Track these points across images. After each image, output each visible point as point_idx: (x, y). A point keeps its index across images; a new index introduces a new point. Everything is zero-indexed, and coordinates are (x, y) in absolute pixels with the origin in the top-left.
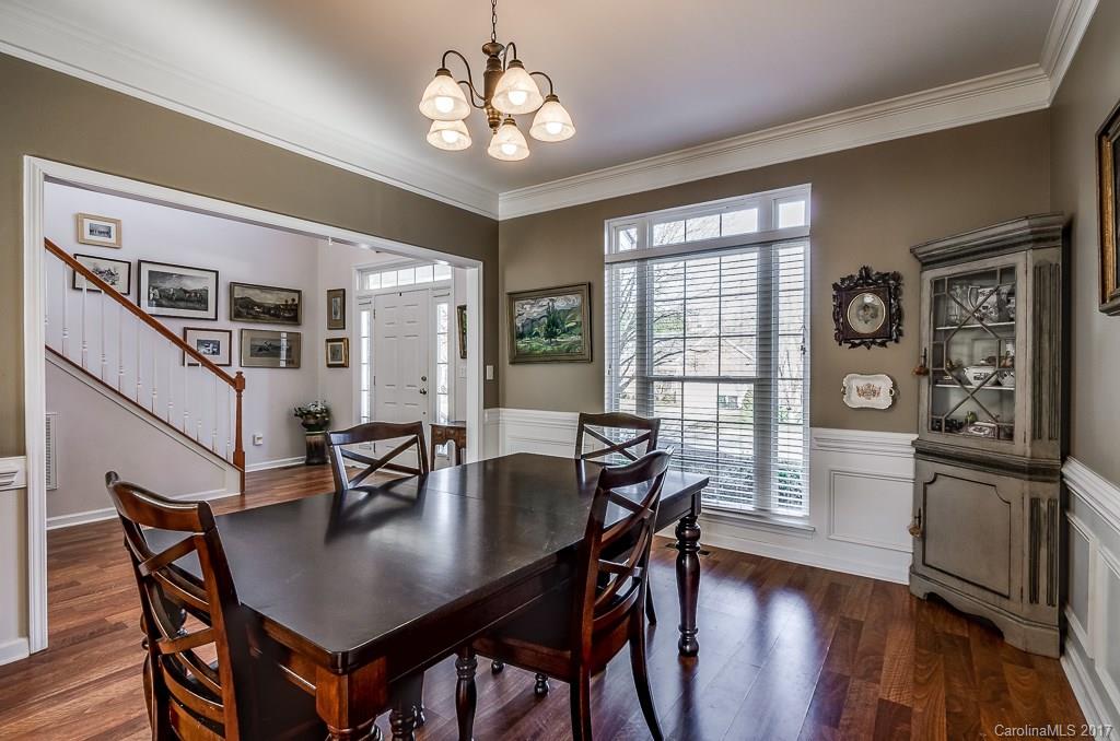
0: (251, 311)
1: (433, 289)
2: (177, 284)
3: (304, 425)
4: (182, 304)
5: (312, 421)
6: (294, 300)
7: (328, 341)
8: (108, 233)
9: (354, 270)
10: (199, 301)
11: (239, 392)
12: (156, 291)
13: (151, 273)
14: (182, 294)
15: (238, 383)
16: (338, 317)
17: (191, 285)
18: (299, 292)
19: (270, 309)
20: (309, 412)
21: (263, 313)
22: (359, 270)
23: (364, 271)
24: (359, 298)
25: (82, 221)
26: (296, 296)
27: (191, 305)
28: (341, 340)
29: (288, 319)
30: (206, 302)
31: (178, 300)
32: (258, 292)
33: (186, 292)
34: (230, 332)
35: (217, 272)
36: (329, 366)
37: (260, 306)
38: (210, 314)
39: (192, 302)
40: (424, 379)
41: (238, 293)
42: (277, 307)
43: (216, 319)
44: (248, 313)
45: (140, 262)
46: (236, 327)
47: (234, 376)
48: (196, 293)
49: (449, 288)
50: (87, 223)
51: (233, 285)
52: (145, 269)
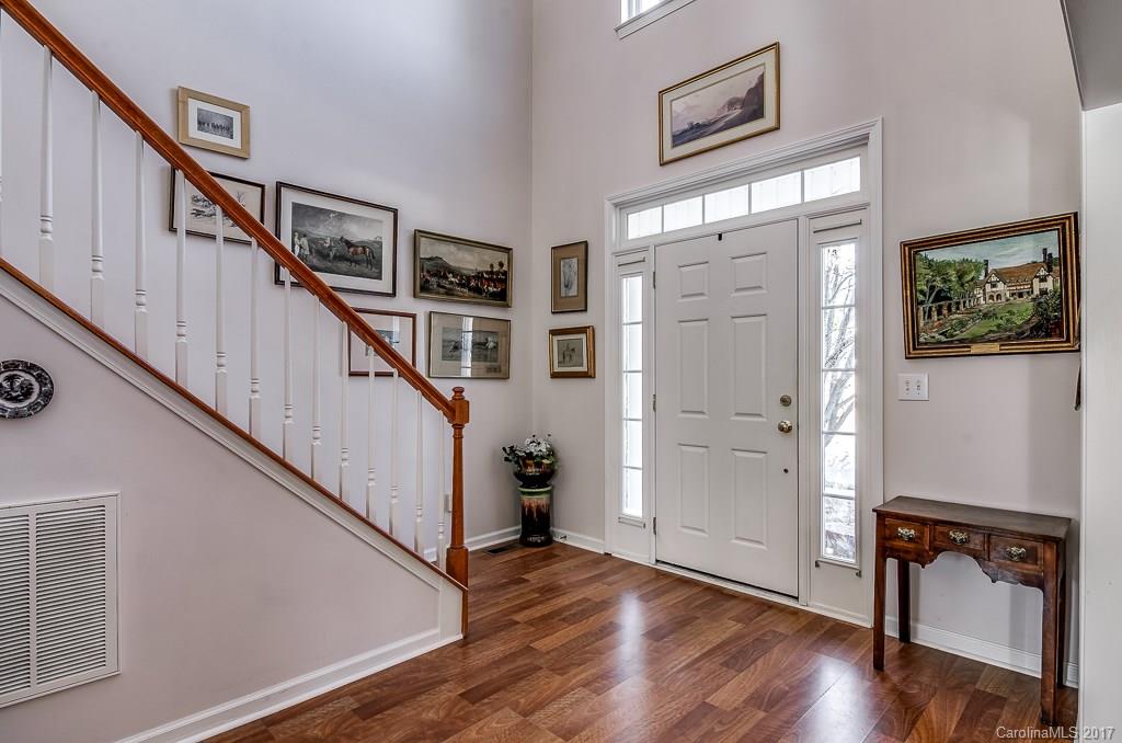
0: (443, 282)
1: (813, 217)
2: (335, 231)
3: (519, 475)
4: (343, 265)
5: (532, 470)
6: (501, 265)
7: (554, 332)
8: (228, 130)
9: (608, 205)
10: (369, 262)
11: (458, 428)
12: (304, 241)
13: (297, 207)
14: (342, 248)
15: (456, 410)
16: (573, 292)
17: (357, 233)
18: (508, 250)
19: (469, 278)
20: (530, 455)
21: (460, 285)
22: (616, 205)
23: (624, 207)
24: (617, 254)
25: (185, 104)
26: (503, 257)
27: (356, 268)
28: (582, 330)
29: (494, 296)
30: (379, 265)
31: (340, 258)
32: (452, 248)
33: (349, 244)
34: (413, 316)
35: (395, 211)
36: (555, 375)
37: (455, 273)
38: (384, 285)
39: (357, 262)
40: (785, 402)
41: (428, 249)
42: (479, 276)
43: (394, 294)
44: (439, 286)
45: (280, 185)
46: (422, 308)
47: (449, 396)
48: (364, 248)
49: (864, 207)
50: (194, 106)
51: (418, 235)
52: (289, 198)
